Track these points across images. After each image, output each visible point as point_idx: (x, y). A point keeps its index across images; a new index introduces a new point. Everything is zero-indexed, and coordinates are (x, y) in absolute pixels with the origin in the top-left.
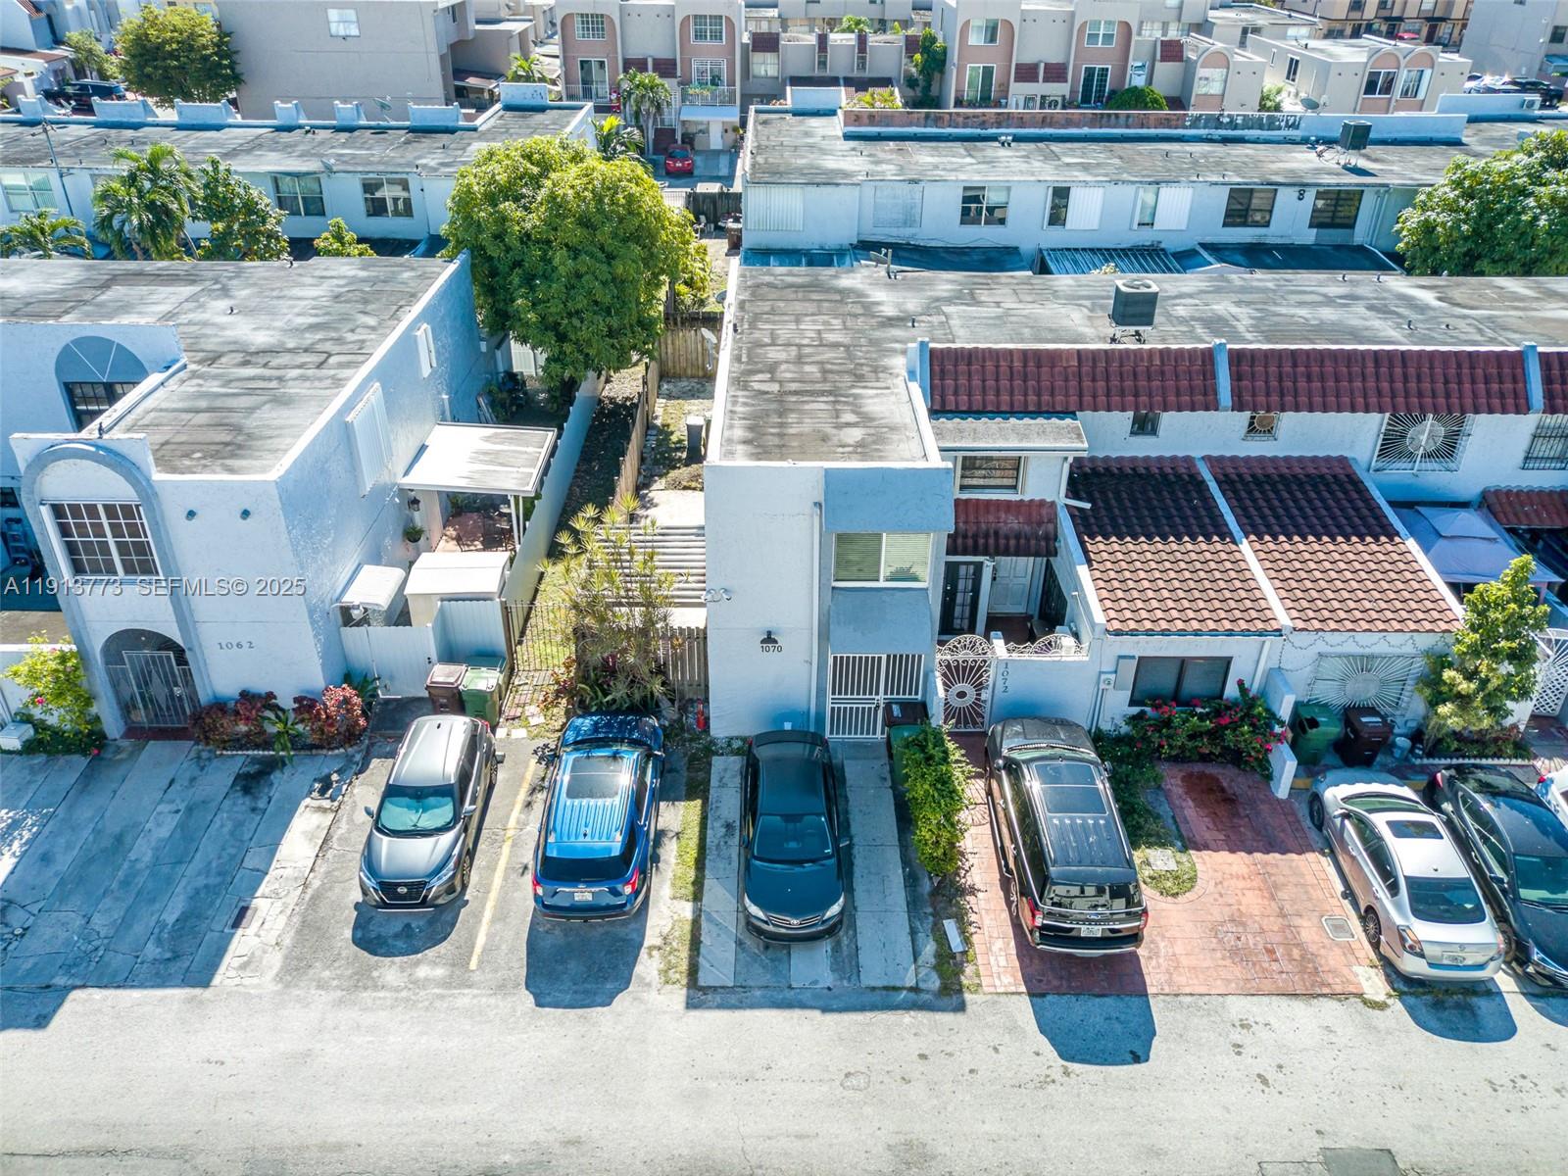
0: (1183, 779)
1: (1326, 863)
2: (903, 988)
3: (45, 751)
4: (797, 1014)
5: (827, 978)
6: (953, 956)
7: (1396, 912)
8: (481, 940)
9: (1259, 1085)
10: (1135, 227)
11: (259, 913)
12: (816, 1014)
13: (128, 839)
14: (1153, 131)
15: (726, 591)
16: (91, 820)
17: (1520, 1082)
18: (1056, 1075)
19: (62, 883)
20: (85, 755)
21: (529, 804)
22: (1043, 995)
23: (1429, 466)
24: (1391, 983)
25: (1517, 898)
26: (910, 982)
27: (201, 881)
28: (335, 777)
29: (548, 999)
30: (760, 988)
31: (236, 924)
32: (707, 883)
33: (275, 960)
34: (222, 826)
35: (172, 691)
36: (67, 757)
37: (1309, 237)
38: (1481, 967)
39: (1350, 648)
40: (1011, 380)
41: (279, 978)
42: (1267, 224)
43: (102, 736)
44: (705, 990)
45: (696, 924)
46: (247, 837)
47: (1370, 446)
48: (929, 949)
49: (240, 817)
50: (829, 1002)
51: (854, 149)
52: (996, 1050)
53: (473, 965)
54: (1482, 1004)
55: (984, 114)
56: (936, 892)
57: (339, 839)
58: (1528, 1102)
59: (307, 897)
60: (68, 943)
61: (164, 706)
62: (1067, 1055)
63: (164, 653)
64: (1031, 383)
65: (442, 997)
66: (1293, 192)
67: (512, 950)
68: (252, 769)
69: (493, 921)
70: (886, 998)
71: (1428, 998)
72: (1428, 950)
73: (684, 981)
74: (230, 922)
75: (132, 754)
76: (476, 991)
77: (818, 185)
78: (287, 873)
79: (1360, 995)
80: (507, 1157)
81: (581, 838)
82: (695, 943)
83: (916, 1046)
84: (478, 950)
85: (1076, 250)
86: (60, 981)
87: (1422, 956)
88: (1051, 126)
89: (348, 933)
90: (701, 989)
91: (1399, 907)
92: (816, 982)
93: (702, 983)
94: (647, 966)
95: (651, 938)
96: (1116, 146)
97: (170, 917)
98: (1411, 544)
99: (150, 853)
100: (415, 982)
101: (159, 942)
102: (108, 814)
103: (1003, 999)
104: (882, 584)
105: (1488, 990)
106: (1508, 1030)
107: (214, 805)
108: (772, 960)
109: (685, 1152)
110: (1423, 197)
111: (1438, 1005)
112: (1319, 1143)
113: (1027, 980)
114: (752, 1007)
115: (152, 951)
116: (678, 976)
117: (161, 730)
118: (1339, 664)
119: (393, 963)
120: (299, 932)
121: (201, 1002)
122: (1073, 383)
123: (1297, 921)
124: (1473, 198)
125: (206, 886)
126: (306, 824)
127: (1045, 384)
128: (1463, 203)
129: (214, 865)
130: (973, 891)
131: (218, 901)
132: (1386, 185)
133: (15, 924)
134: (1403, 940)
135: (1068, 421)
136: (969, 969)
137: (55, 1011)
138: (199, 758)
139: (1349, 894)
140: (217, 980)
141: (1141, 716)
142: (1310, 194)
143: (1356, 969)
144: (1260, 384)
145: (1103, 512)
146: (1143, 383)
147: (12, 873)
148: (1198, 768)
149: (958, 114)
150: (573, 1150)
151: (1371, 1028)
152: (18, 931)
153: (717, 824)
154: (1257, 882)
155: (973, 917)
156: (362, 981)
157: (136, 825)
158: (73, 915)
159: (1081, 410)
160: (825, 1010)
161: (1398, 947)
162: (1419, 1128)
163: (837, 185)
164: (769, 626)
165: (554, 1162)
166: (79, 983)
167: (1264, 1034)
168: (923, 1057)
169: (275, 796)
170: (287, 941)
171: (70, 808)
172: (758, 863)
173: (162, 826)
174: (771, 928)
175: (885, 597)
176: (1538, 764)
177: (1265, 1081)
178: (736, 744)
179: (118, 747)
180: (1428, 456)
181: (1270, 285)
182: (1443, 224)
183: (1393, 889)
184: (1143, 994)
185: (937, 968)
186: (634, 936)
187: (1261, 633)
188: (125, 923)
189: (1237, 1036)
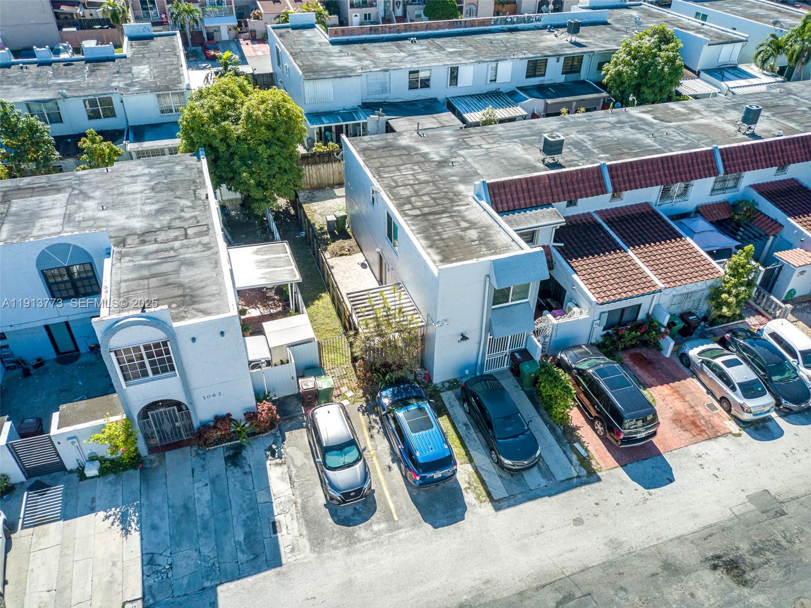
0: (630, 358)
1: (695, 380)
2: (573, 478)
3: (113, 472)
4: (540, 500)
5: (543, 482)
6: (585, 458)
7: (737, 397)
8: (392, 506)
9: (715, 478)
10: (488, 82)
11: (282, 523)
12: (547, 498)
13: (190, 505)
14: (477, 28)
15: (445, 320)
16: (164, 501)
17: (793, 451)
18: (647, 496)
19: (171, 537)
20: (136, 469)
21: (372, 437)
22: (626, 465)
23: (678, 200)
24: (738, 425)
25: (772, 381)
26: (575, 475)
27: (243, 516)
28: (274, 447)
29: (438, 524)
30: (519, 494)
31: (275, 532)
32: (472, 453)
33: (305, 543)
34: (235, 485)
35: (174, 425)
36: (127, 472)
37: (561, 79)
38: (769, 411)
39: (685, 291)
40: (523, 193)
41: (313, 550)
42: (544, 75)
43: (139, 456)
44: (499, 501)
45: (477, 472)
46: (251, 488)
47: (657, 195)
48: (574, 458)
49: (241, 479)
50: (550, 492)
51: (341, 51)
52: (621, 493)
53: (396, 518)
54: (769, 424)
55: (398, 26)
56: (564, 432)
57: (296, 476)
58: (799, 458)
59: (299, 508)
60: (197, 565)
61: (169, 434)
62: (647, 487)
63: (171, 408)
64: (532, 193)
65: (392, 536)
66: (554, 59)
67: (408, 507)
68: (231, 452)
69: (392, 495)
70: (568, 484)
71: (752, 427)
72: (753, 410)
73: (488, 500)
74: (272, 531)
75: (160, 462)
76: (404, 530)
77: (340, 77)
78: (283, 499)
79: (731, 433)
80: (465, 597)
81: (431, 451)
82: (483, 482)
83: (592, 501)
84: (393, 511)
85: (463, 96)
86: (207, 584)
87: (751, 412)
88: (430, 29)
89: (330, 520)
90: (497, 501)
91: (737, 395)
92: (539, 485)
93: (495, 498)
94: (469, 498)
95: (463, 486)
96: (464, 38)
97: (241, 538)
98: (689, 239)
99: (207, 510)
100: (376, 533)
101: (243, 552)
102: (170, 496)
103: (612, 471)
104: (510, 303)
105: (770, 419)
106: (781, 433)
107: (223, 476)
108: (518, 480)
109: (532, 571)
110: (615, 59)
111: (756, 429)
112: (744, 495)
113: (617, 460)
114: (521, 503)
115: (242, 557)
116: (484, 498)
117: (167, 445)
118: (679, 297)
119: (360, 528)
120: (307, 526)
121: (284, 573)
122: (549, 191)
123: (697, 409)
124: (636, 59)
125: (248, 518)
126: (276, 474)
127: (537, 192)
128: (633, 62)
129: (244, 506)
130: (578, 428)
131: (259, 523)
132: (593, 52)
133: (164, 564)
134: (743, 408)
135: (551, 209)
136: (593, 462)
137: (216, 599)
138: (198, 454)
139: (709, 392)
140: (284, 561)
141: (608, 334)
142: (562, 59)
143: (725, 422)
144: (621, 179)
145: (569, 247)
146: (576, 186)
147: (142, 539)
148: (632, 351)
149: (386, 27)
150: (489, 585)
151: (740, 445)
152: (167, 567)
153: (461, 425)
154: (676, 396)
155: (584, 440)
156: (352, 540)
157: (189, 498)
158: (190, 551)
159: (554, 202)
160: (550, 496)
161: (741, 411)
162: (771, 478)
163: (350, 76)
164: (462, 331)
165: (485, 593)
166: (218, 583)
167: (707, 458)
168: (597, 504)
169: (252, 464)
170: (305, 533)
171: (147, 498)
172: (500, 441)
173: (204, 495)
174: (517, 467)
175: (513, 309)
176: (746, 320)
177: (716, 476)
178: (447, 385)
179: (151, 460)
180: (678, 196)
181: (584, 119)
182: (627, 72)
183: (733, 389)
184: (660, 454)
185: (581, 465)
186: (455, 485)
187: (654, 293)
188: (219, 547)
189: (699, 461)
